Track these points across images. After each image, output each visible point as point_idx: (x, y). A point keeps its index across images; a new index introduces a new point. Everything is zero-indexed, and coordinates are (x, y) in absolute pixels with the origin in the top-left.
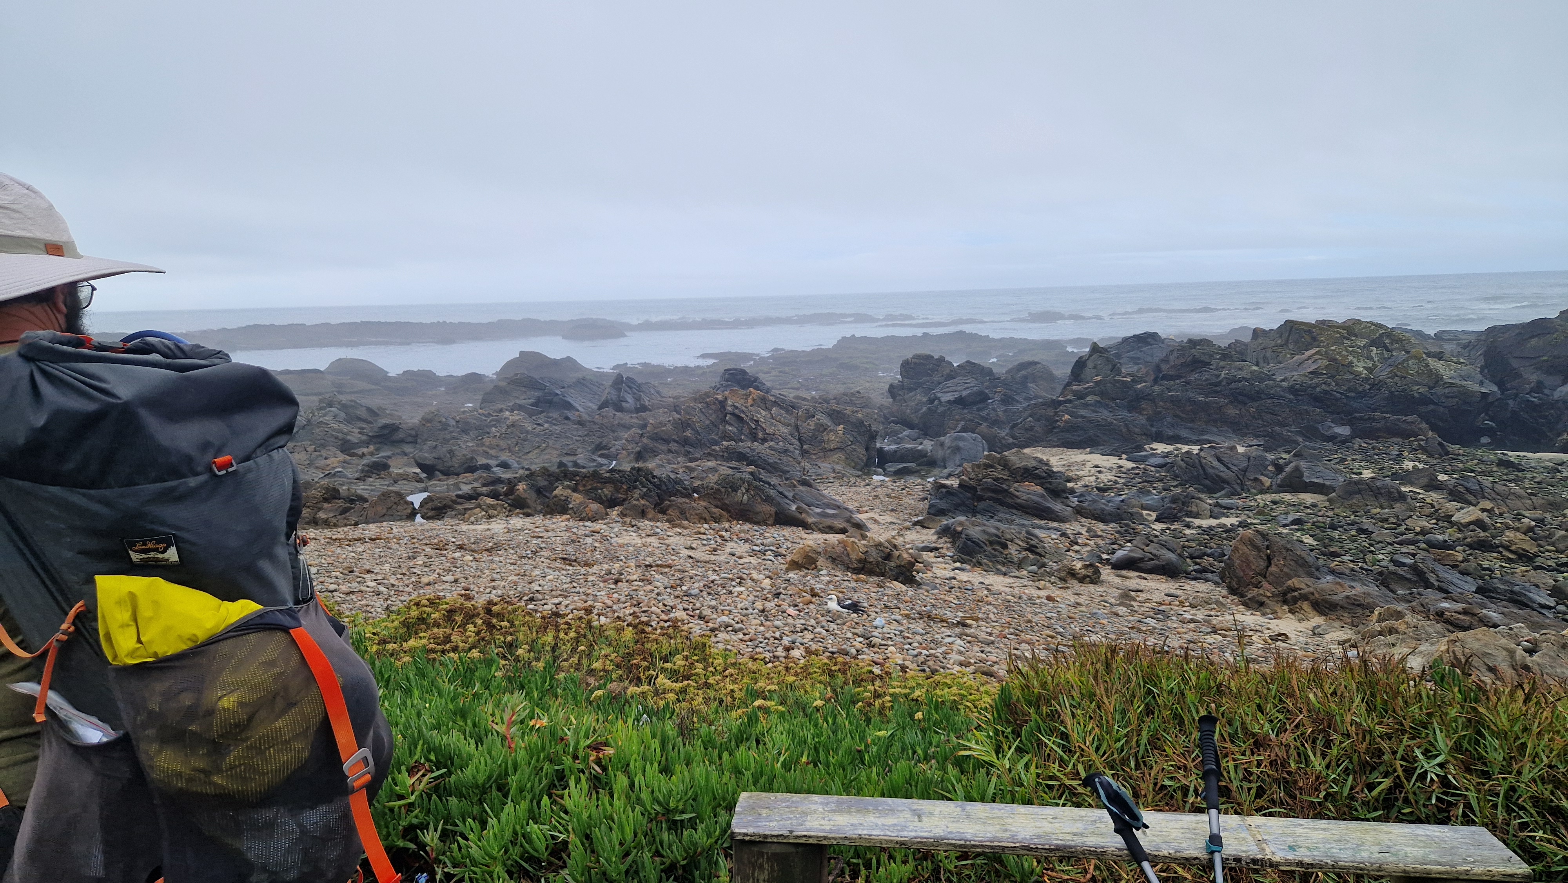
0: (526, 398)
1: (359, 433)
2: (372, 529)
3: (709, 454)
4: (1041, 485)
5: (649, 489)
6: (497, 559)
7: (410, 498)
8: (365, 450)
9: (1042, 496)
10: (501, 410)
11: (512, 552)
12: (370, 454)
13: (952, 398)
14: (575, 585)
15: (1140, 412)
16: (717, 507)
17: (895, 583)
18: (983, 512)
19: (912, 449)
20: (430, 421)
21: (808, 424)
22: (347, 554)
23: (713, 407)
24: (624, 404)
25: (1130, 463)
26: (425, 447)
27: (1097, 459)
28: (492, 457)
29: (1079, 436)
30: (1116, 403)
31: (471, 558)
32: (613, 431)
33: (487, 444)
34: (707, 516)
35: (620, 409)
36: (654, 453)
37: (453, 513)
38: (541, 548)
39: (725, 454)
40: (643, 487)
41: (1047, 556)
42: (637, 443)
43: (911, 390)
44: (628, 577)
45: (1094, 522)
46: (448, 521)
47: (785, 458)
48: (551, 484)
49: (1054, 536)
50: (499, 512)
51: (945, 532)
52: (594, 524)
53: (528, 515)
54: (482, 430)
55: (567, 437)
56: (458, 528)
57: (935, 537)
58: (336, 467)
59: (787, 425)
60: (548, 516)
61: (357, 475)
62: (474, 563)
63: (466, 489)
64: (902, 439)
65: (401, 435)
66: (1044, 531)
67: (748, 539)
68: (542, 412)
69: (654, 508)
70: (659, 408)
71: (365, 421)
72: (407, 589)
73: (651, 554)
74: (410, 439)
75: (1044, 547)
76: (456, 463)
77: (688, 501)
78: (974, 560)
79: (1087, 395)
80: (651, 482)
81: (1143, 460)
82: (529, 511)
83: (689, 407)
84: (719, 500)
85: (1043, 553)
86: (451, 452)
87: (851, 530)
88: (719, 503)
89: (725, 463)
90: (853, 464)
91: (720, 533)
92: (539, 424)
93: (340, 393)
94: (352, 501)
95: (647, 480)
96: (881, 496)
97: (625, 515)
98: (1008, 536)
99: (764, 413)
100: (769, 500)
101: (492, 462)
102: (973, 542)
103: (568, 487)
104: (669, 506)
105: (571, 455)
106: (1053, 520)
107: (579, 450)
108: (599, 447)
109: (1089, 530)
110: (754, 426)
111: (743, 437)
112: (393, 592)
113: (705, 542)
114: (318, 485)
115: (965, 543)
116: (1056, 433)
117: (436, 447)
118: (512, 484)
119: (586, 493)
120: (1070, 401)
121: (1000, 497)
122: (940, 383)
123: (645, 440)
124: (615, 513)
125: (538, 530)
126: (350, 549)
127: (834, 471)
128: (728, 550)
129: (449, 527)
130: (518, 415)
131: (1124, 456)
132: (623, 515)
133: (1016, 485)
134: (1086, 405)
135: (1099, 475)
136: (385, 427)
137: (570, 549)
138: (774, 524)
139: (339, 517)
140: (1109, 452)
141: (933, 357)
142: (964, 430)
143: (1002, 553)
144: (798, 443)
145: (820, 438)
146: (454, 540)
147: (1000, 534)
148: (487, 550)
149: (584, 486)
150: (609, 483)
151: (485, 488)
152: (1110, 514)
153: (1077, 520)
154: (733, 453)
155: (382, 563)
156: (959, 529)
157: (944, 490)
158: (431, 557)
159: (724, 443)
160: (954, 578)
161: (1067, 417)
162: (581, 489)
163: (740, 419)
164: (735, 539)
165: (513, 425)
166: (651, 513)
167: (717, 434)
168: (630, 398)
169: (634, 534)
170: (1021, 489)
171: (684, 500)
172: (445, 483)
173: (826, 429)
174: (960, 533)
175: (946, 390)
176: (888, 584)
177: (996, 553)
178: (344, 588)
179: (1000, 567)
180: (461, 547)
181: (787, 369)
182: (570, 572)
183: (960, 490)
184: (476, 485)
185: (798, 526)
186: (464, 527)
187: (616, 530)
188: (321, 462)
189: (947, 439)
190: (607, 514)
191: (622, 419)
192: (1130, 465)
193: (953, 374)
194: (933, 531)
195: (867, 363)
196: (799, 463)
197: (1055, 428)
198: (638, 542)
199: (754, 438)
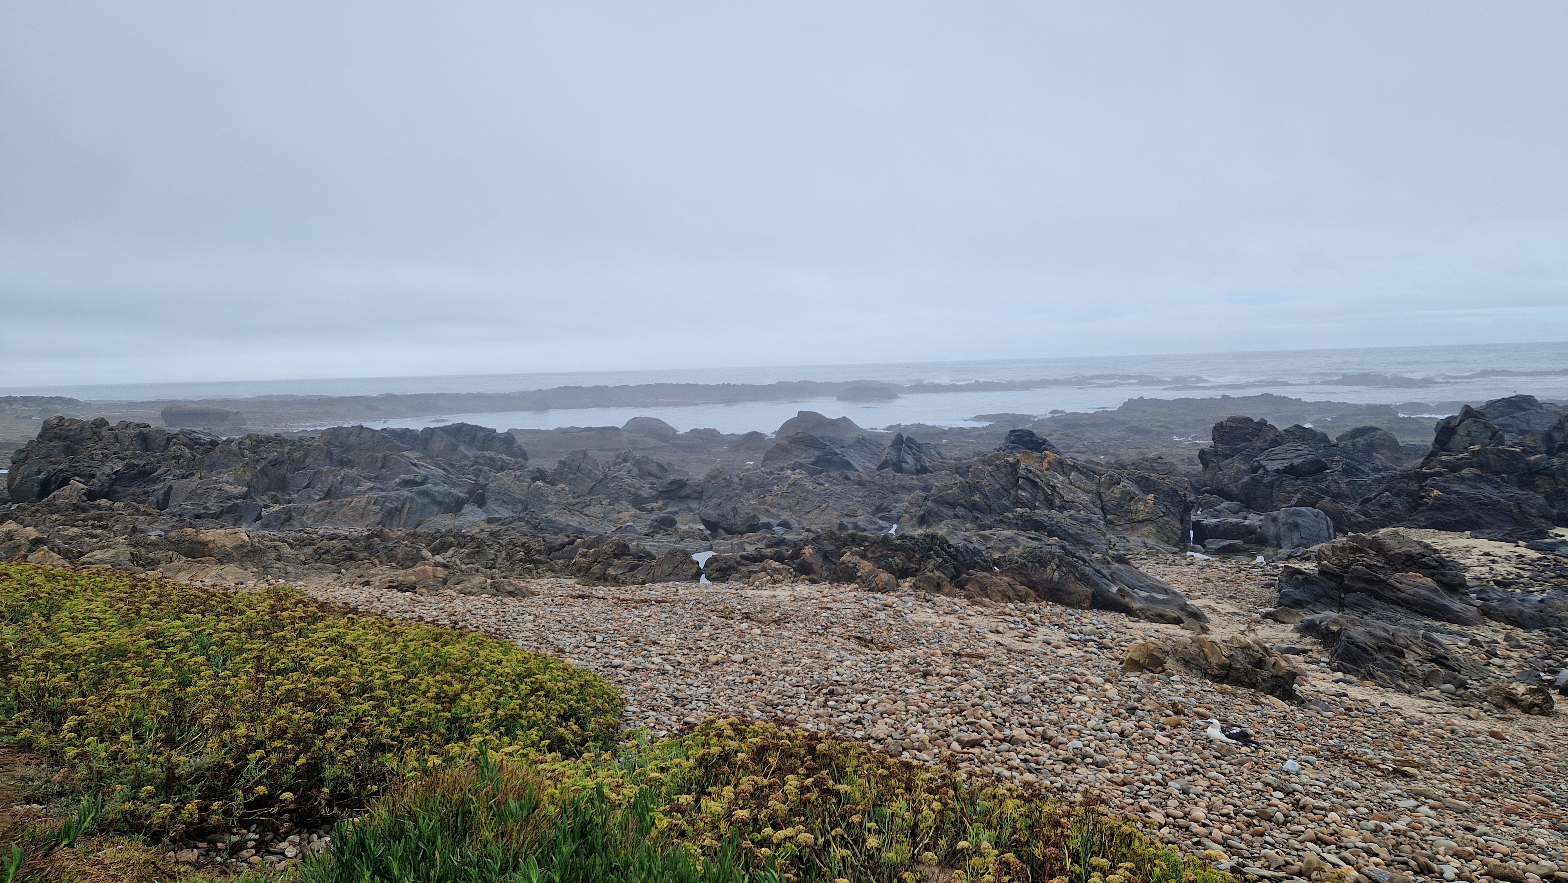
0: (806, 457)
1: (650, 488)
2: (658, 590)
3: (1001, 521)
4: (1431, 576)
5: (944, 560)
6: (786, 633)
7: (695, 557)
8: (654, 505)
9: (1435, 591)
10: (782, 469)
11: (801, 625)
12: (659, 509)
13: (1281, 467)
14: (878, 675)
15: (1535, 488)
16: (1022, 584)
17: (1271, 698)
18: (1354, 606)
19: (1237, 524)
20: (715, 477)
21: (1113, 492)
22: (632, 617)
23: (1004, 470)
24: (904, 465)
25: (1533, 552)
26: (711, 504)
27: (1484, 544)
28: (772, 516)
29: (1454, 516)
30: (1502, 478)
31: (759, 631)
32: (894, 493)
33: (769, 502)
34: (1011, 593)
35: (900, 470)
36: (940, 518)
37: (738, 575)
38: (832, 623)
39: (1019, 522)
40: (938, 557)
41: (1463, 671)
42: (921, 507)
43: (1226, 456)
44: (938, 670)
45: (1509, 627)
46: (732, 583)
47: (1087, 529)
48: (838, 548)
49: (1461, 644)
50: (784, 577)
51: (1308, 629)
52: (885, 596)
53: (813, 582)
54: (764, 488)
55: (848, 498)
56: (743, 592)
57: (1296, 636)
58: (628, 521)
59: (1088, 492)
60: (836, 584)
61: (645, 530)
62: (762, 638)
63: (750, 549)
64: (1220, 512)
65: (687, 491)
66: (1444, 636)
67: (1063, 624)
68: (821, 472)
69: (950, 582)
70: (940, 470)
71: (655, 476)
72: (694, 669)
73: (954, 638)
74: (696, 495)
75: (1457, 660)
76: (738, 521)
77: (989, 575)
78: (1363, 670)
79: (1462, 467)
80: (946, 552)
81: (1551, 548)
82: (815, 577)
83: (977, 469)
84: (1025, 576)
85: (1457, 667)
86: (734, 509)
87: (1187, 621)
88: (1024, 580)
89: (1023, 533)
90: (1166, 538)
91: (1029, 615)
92: (820, 484)
93: (635, 449)
94: (640, 558)
95: (942, 549)
96: (1213, 579)
97: (918, 588)
98: (1402, 642)
99: (1061, 478)
100: (1084, 579)
101: (774, 521)
102: (1358, 647)
103: (857, 553)
104: (968, 580)
105: (851, 516)
106: (1452, 622)
107: (860, 512)
108: (879, 509)
109: (1508, 638)
110: (1050, 493)
111: (1037, 504)
112: (678, 672)
113: (1012, 625)
114: (609, 540)
115: (1346, 648)
116: (1422, 511)
117: (720, 504)
118: (797, 548)
119: (876, 561)
120: (1439, 474)
121: (1376, 589)
122: (1263, 450)
123: (929, 504)
124: (907, 584)
125: (825, 600)
126: (636, 612)
127: (1146, 545)
128: (1041, 637)
129: (734, 591)
130: (800, 473)
131: (1521, 543)
132: (915, 587)
133: (1397, 575)
134: (1462, 480)
135: (1493, 566)
136: (673, 483)
137: (863, 625)
138: (1090, 608)
139: (628, 574)
140: (1499, 536)
141: (1252, 420)
142: (1300, 504)
143: (1400, 664)
144: (1100, 512)
145: (1126, 507)
146: (739, 607)
147: (1390, 637)
148: (775, 622)
149: (873, 552)
150: (899, 550)
151: (769, 550)
152: (1530, 618)
153: (1485, 624)
154: (1029, 521)
155: (668, 633)
156: (1335, 628)
157: (1300, 577)
158: (717, 629)
159: (1018, 509)
160: (1346, 695)
161: (1436, 492)
162: (870, 556)
163: (1034, 484)
164: (1047, 624)
165: (794, 484)
166: (947, 588)
167: (1008, 500)
168: (910, 459)
169: (930, 611)
170: (1403, 580)
171: (984, 574)
172: (729, 542)
173: (1133, 498)
174: (1339, 633)
175: (1273, 457)
176: (1263, 699)
177: (1392, 663)
178: (628, 664)
179: (1401, 682)
180: (747, 616)
181: (1069, 431)
182: (869, 657)
183: (1321, 577)
184: (760, 546)
185: (1120, 612)
186: (749, 592)
187: (910, 604)
188: (614, 516)
189: (1281, 514)
190: (898, 586)
191: (902, 480)
192: (1533, 554)
193: (1278, 440)
194: (1292, 627)
195: (1160, 427)
196: (1104, 535)
197: (1421, 505)
198: (937, 620)
199: (1051, 506)
